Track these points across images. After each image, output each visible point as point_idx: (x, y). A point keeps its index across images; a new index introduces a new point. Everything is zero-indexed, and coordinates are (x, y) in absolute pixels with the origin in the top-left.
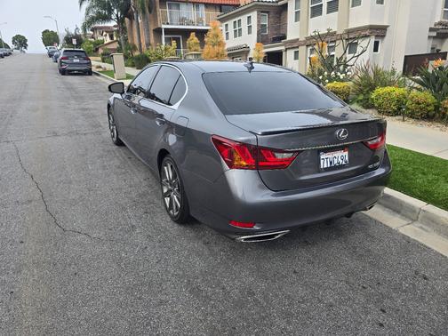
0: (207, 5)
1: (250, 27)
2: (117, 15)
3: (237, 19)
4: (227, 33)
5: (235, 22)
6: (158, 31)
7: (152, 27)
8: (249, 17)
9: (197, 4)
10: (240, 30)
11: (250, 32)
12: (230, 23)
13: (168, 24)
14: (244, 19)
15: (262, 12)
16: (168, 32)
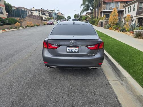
0: (121, 2)
1: (134, 9)
2: (91, 9)
3: (130, 6)
4: (126, 11)
5: (129, 7)
6: (101, 12)
7: (100, 11)
8: (135, 5)
9: (117, 2)
10: (130, 10)
11: (134, 10)
12: (127, 8)
13: (105, 10)
14: (132, 6)
15: (140, 2)
16: (104, 12)
